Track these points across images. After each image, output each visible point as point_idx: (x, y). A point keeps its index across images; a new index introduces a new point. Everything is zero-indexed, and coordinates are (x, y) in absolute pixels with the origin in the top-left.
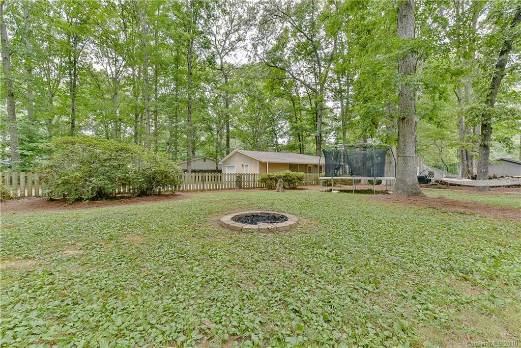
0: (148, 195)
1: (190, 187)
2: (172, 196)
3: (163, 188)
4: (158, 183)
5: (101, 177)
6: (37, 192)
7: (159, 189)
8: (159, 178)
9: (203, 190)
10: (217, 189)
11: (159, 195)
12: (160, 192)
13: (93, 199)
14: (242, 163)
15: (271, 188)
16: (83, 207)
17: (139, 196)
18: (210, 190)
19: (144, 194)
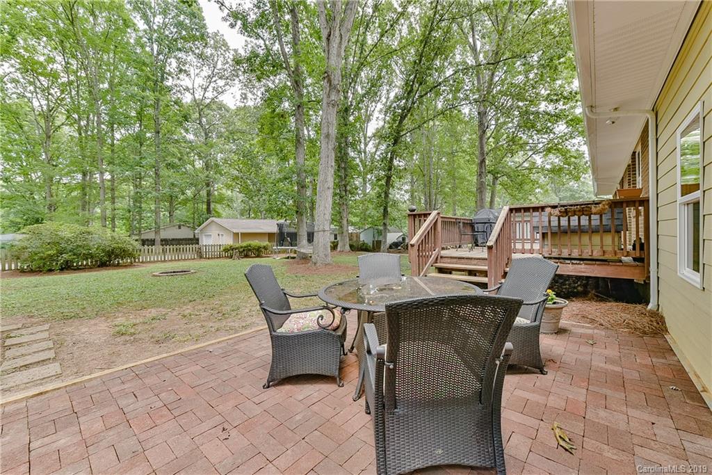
0: (108, 266)
1: (150, 259)
2: (131, 265)
3: (122, 260)
4: (117, 256)
5: (70, 254)
6: (10, 266)
7: (118, 261)
8: (118, 252)
9: (165, 261)
10: (179, 260)
11: (118, 266)
12: (119, 263)
13: (62, 269)
14: (218, 232)
15: (246, 256)
16: (56, 274)
17: (99, 266)
18: (172, 260)
19: (103, 265)
